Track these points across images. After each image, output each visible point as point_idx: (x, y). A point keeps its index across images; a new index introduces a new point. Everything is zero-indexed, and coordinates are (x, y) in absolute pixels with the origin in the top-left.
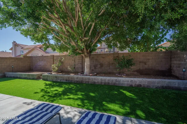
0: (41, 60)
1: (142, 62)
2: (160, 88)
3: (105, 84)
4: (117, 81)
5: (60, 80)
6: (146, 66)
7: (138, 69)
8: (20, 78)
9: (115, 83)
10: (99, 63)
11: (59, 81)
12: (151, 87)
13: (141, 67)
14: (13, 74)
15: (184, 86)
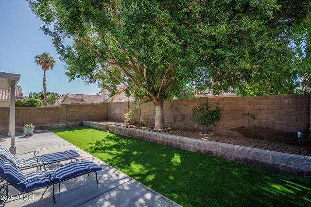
0: (117, 107)
1: (248, 115)
2: (241, 160)
3: (167, 144)
4: (180, 142)
5: (124, 134)
6: (256, 122)
7: (240, 125)
8: (92, 128)
9: (179, 145)
10: (180, 114)
11: (122, 134)
12: (228, 157)
13: (246, 122)
14: (88, 123)
15: (284, 164)
